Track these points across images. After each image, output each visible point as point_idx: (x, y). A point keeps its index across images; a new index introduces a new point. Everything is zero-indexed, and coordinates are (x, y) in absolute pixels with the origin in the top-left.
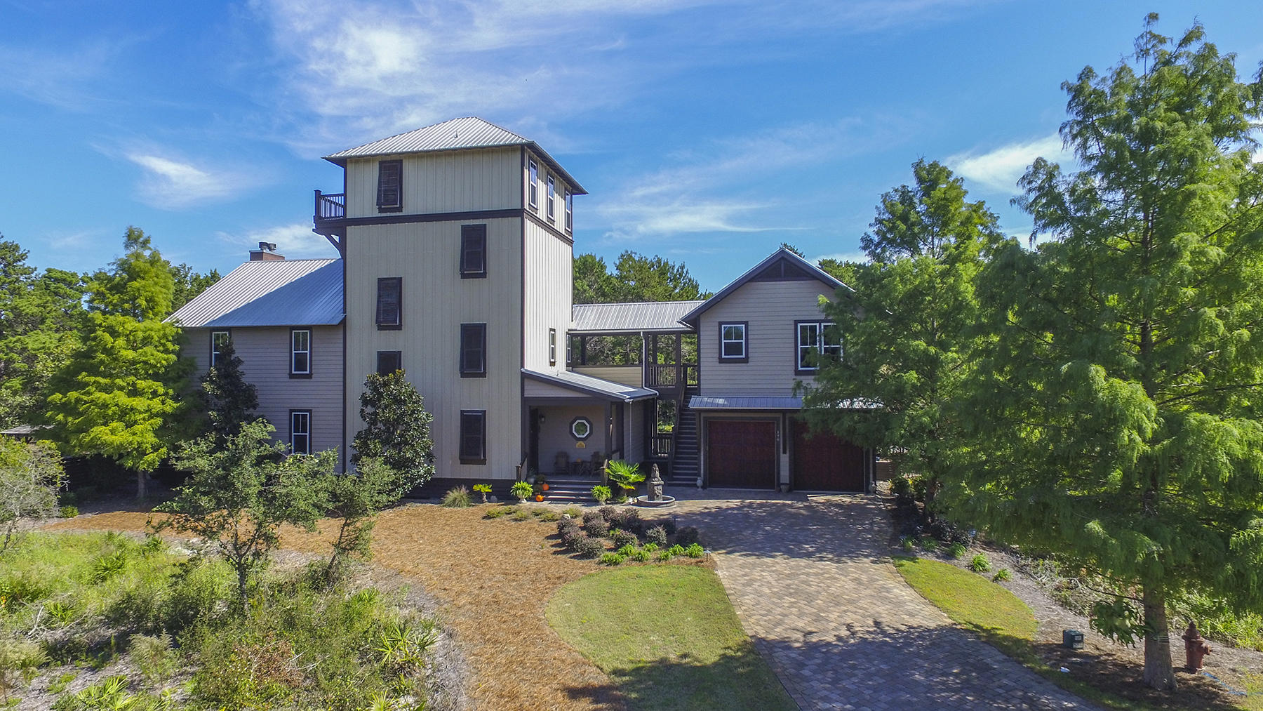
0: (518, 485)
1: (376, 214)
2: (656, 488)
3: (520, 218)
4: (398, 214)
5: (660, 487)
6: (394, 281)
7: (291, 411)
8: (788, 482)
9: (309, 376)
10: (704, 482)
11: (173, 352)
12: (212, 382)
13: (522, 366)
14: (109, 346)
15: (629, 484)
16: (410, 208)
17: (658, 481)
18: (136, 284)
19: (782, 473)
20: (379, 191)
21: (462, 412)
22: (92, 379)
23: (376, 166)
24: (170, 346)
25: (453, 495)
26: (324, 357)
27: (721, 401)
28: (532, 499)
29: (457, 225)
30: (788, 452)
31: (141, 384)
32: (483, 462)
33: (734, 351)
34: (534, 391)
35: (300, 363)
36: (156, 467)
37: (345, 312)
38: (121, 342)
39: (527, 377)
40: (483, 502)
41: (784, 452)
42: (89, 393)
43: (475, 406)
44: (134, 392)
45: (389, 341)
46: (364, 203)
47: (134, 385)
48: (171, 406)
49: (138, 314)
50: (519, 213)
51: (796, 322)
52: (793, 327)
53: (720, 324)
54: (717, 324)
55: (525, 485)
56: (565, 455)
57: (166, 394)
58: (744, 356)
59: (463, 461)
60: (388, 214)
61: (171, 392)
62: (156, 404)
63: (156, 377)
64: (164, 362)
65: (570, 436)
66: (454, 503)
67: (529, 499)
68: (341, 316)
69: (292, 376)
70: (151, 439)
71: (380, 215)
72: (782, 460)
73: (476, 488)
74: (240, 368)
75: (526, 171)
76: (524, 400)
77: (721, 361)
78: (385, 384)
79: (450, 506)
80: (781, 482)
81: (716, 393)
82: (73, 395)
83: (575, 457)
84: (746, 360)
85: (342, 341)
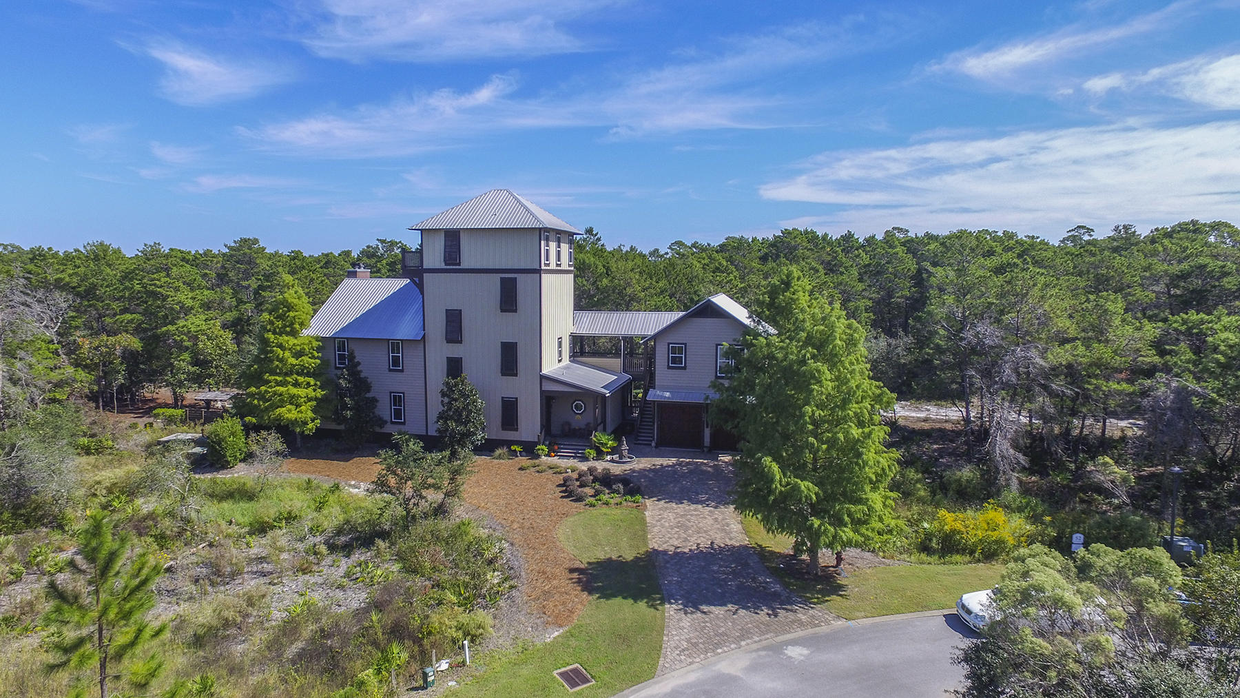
0: (538, 447)
1: (443, 266)
2: (624, 451)
3: (538, 275)
4: (457, 267)
5: (626, 451)
6: (457, 312)
7: (391, 393)
8: (708, 448)
9: (402, 371)
10: (656, 444)
11: (318, 358)
12: (345, 379)
13: (541, 371)
14: (281, 356)
15: (608, 448)
16: (465, 265)
17: (625, 447)
18: (292, 314)
19: (705, 439)
20: (445, 252)
21: (503, 398)
22: (273, 378)
23: (443, 236)
24: (316, 354)
25: (498, 452)
26: (411, 359)
27: (668, 394)
28: (548, 455)
29: (498, 277)
30: (709, 427)
31: (301, 379)
32: (516, 430)
33: (676, 362)
34: (548, 387)
35: (396, 361)
36: (314, 431)
37: (424, 330)
38: (287, 354)
39: (544, 378)
40: (517, 456)
41: (707, 427)
42: (271, 387)
43: (509, 394)
44: (296, 384)
45: (455, 351)
46: (434, 258)
47: (296, 380)
48: (320, 393)
49: (294, 333)
50: (538, 271)
51: (717, 345)
52: (715, 348)
53: (669, 344)
54: (667, 344)
55: (544, 447)
56: (569, 424)
57: (315, 385)
58: (683, 365)
59: (504, 429)
60: (451, 267)
61: (318, 383)
62: (310, 392)
63: (308, 375)
64: (313, 365)
65: (571, 411)
66: (499, 457)
67: (546, 455)
68: (422, 334)
69: (390, 370)
70: (310, 414)
71: (446, 267)
72: (706, 432)
73: (513, 448)
74: (359, 368)
75: (542, 242)
76: (542, 392)
77: (669, 368)
78: (456, 385)
79: (497, 459)
80: (704, 447)
81: (665, 389)
82: (263, 388)
83: (575, 426)
84: (684, 368)
85: (423, 349)
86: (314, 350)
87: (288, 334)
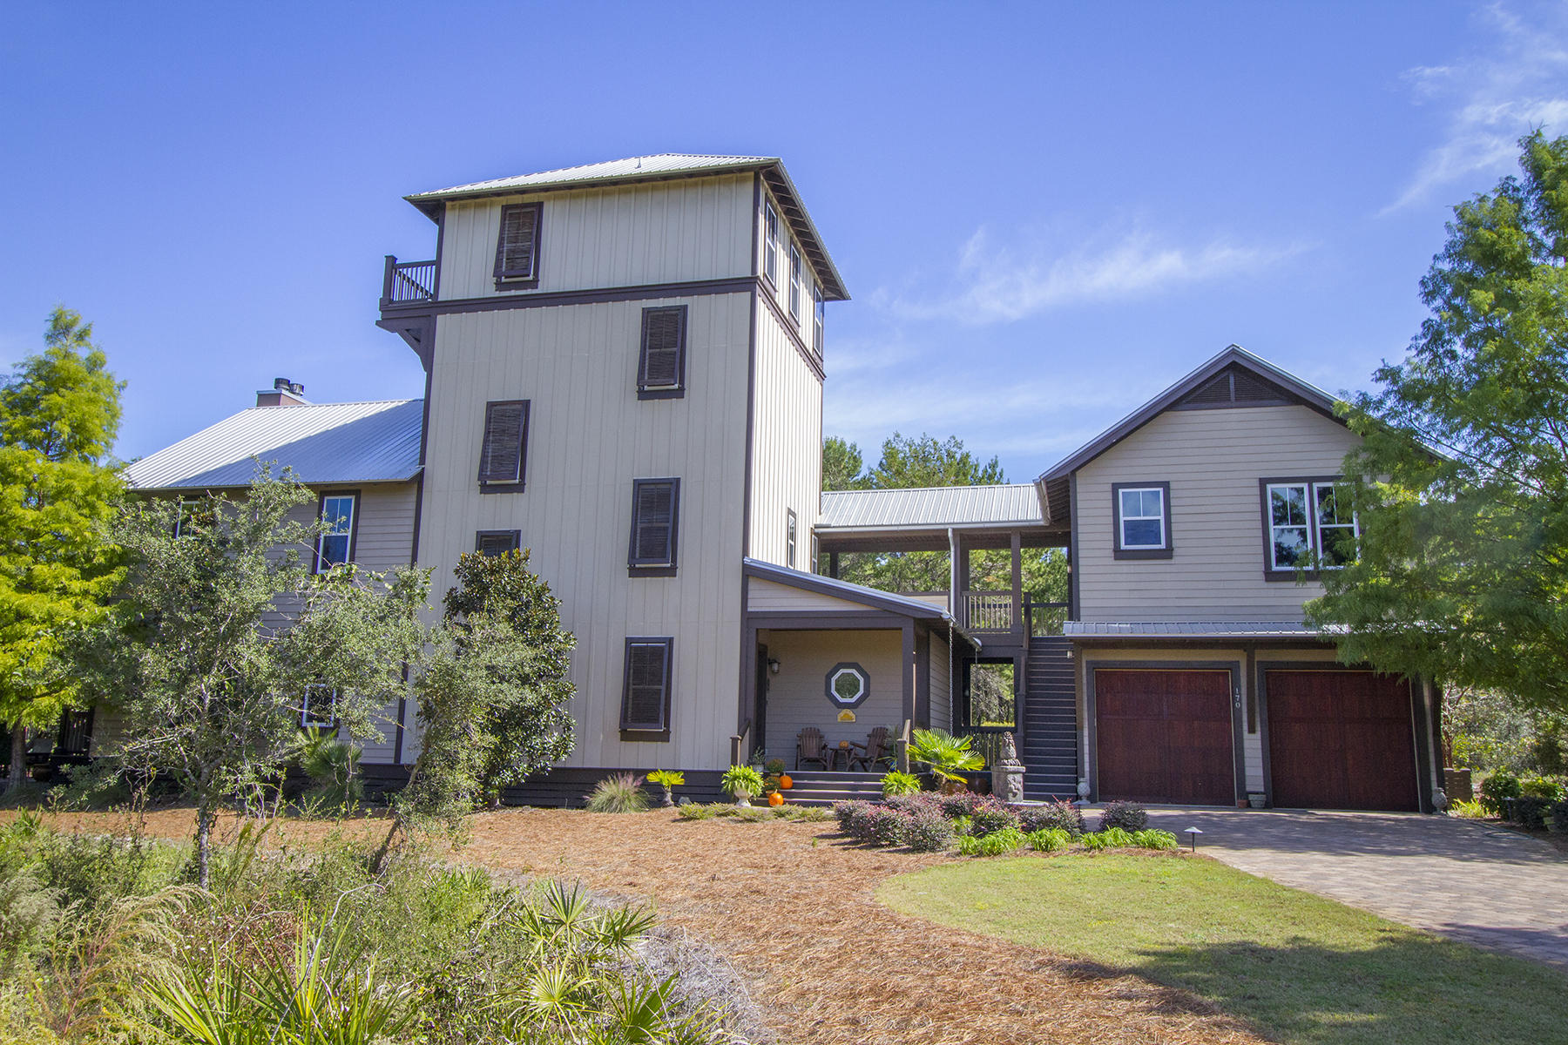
0: (734, 773)
1: (492, 292)
2: (1010, 777)
3: (748, 294)
4: (529, 291)
5: (1019, 777)
6: (518, 407)
8: (1262, 790)
10: (1091, 788)
13: (745, 552)
16: (550, 282)
17: (1013, 765)
18: (55, 398)
19: (1249, 772)
20: (499, 252)
21: (629, 641)
23: (497, 213)
25: (607, 790)
28: (763, 799)
29: (636, 308)
30: (1258, 728)
31: (41, 570)
32: (665, 738)
33: (1144, 537)
34: (768, 600)
35: (334, 554)
37: (422, 460)
39: (753, 574)
40: (666, 803)
41: (1252, 730)
43: (650, 628)
44: (27, 584)
45: (500, 513)
46: (471, 274)
47: (29, 572)
49: (53, 449)
50: (747, 286)
51: (1263, 483)
52: (1257, 491)
53: (1116, 487)
54: (1109, 488)
55: (749, 771)
58: (1163, 546)
59: (626, 736)
60: (513, 293)
66: (610, 805)
67: (757, 800)
68: (416, 470)
71: (498, 294)
72: (1247, 744)
73: (652, 778)
76: (748, 618)
77: (1119, 554)
78: (494, 572)
79: (601, 810)
80: (1248, 789)
81: (1112, 617)
83: (836, 739)
84: (1167, 553)
85: (412, 514)
86: (99, 496)
87: (32, 444)
